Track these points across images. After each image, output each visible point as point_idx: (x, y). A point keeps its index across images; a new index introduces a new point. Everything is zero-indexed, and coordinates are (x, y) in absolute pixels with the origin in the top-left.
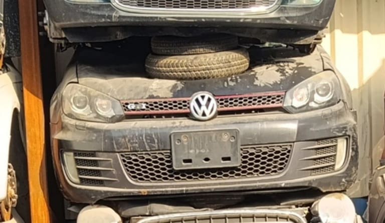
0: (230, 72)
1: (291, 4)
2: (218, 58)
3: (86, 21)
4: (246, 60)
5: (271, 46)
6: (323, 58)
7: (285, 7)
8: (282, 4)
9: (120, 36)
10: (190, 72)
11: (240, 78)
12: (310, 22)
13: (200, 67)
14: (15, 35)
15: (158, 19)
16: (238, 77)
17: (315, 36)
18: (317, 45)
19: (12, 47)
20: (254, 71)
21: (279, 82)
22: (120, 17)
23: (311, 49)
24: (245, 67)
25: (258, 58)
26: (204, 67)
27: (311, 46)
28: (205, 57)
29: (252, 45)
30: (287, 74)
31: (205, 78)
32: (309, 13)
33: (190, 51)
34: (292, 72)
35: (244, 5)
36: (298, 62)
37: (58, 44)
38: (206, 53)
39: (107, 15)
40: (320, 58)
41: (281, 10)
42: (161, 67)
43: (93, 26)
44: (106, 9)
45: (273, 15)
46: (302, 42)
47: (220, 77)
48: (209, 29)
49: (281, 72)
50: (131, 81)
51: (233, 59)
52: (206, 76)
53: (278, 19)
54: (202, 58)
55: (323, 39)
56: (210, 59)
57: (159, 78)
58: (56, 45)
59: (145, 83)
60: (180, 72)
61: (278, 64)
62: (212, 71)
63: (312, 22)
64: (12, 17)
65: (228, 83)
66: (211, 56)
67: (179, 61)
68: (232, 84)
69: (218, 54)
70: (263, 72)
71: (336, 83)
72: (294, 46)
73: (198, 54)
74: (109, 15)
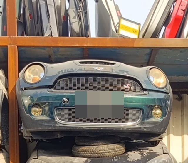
0: (115, 154)
1: (147, 121)
2: (109, 147)
3: (42, 129)
4: (123, 148)
5: (137, 141)
6: (163, 147)
7: (144, 122)
8: (142, 121)
9: (59, 136)
10: (94, 154)
11: (120, 157)
12: (156, 130)
13: (100, 152)
14: (7, 135)
15: (79, 128)
16: (119, 157)
17: (159, 137)
18: (160, 141)
19: (5, 141)
20: (127, 154)
21: (140, 159)
22: (60, 126)
23: (157, 143)
24: (123, 152)
25: (130, 147)
26: (102, 152)
27: (157, 142)
28: (102, 147)
29: (127, 141)
30: (144, 155)
31: (102, 157)
32: (156, 126)
33: (95, 144)
34: (147, 154)
35: (122, 121)
36: (150, 149)
37: (28, 139)
38: (103, 145)
39: (53, 125)
40: (162, 147)
41: (142, 124)
42: (80, 151)
43: (46, 131)
44: (52, 123)
45: (137, 126)
46: (152, 140)
47: (110, 156)
48: (104, 133)
49: (141, 155)
50: (64, 158)
51: (116, 148)
52: (103, 156)
53: (140, 128)
54: (101, 147)
55: (163, 138)
56: (105, 148)
57: (79, 157)
58: (27, 140)
59: (72, 159)
60: (90, 154)
61: (140, 151)
62: (106, 154)
63: (158, 130)
64: (6, 126)
65: (114, 159)
66: (106, 146)
67: (89, 149)
68: (116, 160)
69: (109, 145)
70: (132, 154)
71: (170, 160)
72: (149, 141)
73: (99, 145)
74: (54, 126)
